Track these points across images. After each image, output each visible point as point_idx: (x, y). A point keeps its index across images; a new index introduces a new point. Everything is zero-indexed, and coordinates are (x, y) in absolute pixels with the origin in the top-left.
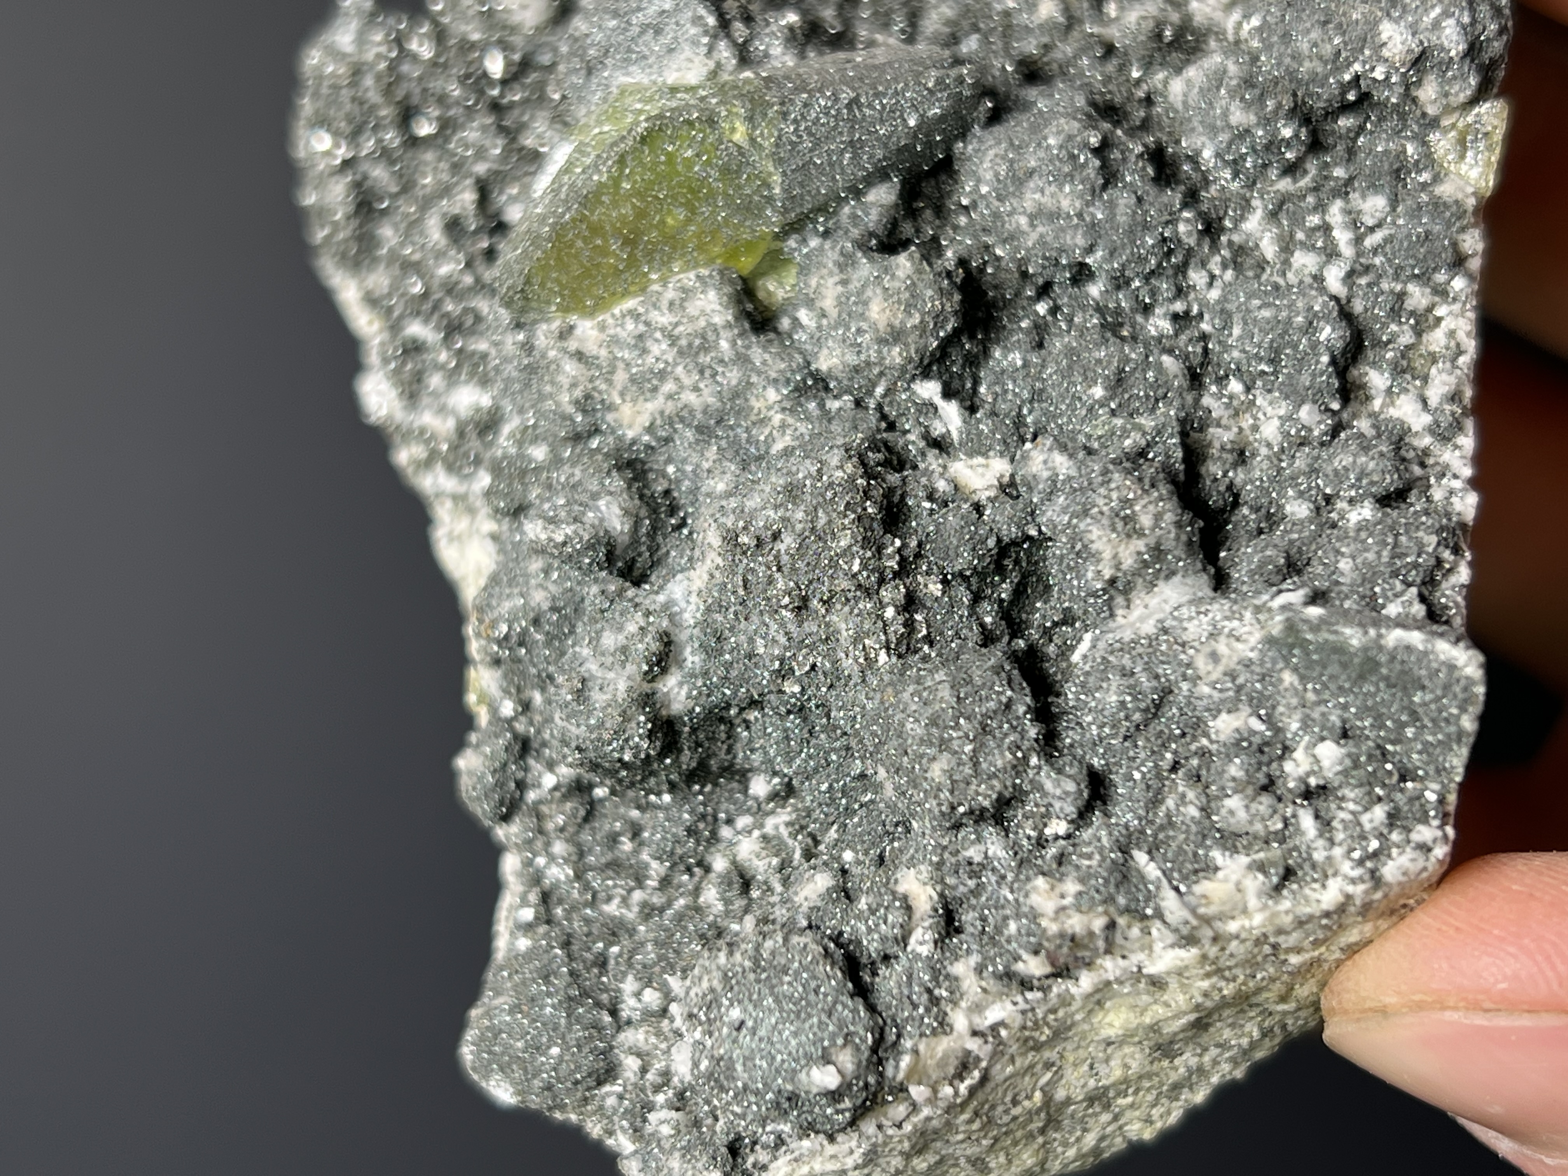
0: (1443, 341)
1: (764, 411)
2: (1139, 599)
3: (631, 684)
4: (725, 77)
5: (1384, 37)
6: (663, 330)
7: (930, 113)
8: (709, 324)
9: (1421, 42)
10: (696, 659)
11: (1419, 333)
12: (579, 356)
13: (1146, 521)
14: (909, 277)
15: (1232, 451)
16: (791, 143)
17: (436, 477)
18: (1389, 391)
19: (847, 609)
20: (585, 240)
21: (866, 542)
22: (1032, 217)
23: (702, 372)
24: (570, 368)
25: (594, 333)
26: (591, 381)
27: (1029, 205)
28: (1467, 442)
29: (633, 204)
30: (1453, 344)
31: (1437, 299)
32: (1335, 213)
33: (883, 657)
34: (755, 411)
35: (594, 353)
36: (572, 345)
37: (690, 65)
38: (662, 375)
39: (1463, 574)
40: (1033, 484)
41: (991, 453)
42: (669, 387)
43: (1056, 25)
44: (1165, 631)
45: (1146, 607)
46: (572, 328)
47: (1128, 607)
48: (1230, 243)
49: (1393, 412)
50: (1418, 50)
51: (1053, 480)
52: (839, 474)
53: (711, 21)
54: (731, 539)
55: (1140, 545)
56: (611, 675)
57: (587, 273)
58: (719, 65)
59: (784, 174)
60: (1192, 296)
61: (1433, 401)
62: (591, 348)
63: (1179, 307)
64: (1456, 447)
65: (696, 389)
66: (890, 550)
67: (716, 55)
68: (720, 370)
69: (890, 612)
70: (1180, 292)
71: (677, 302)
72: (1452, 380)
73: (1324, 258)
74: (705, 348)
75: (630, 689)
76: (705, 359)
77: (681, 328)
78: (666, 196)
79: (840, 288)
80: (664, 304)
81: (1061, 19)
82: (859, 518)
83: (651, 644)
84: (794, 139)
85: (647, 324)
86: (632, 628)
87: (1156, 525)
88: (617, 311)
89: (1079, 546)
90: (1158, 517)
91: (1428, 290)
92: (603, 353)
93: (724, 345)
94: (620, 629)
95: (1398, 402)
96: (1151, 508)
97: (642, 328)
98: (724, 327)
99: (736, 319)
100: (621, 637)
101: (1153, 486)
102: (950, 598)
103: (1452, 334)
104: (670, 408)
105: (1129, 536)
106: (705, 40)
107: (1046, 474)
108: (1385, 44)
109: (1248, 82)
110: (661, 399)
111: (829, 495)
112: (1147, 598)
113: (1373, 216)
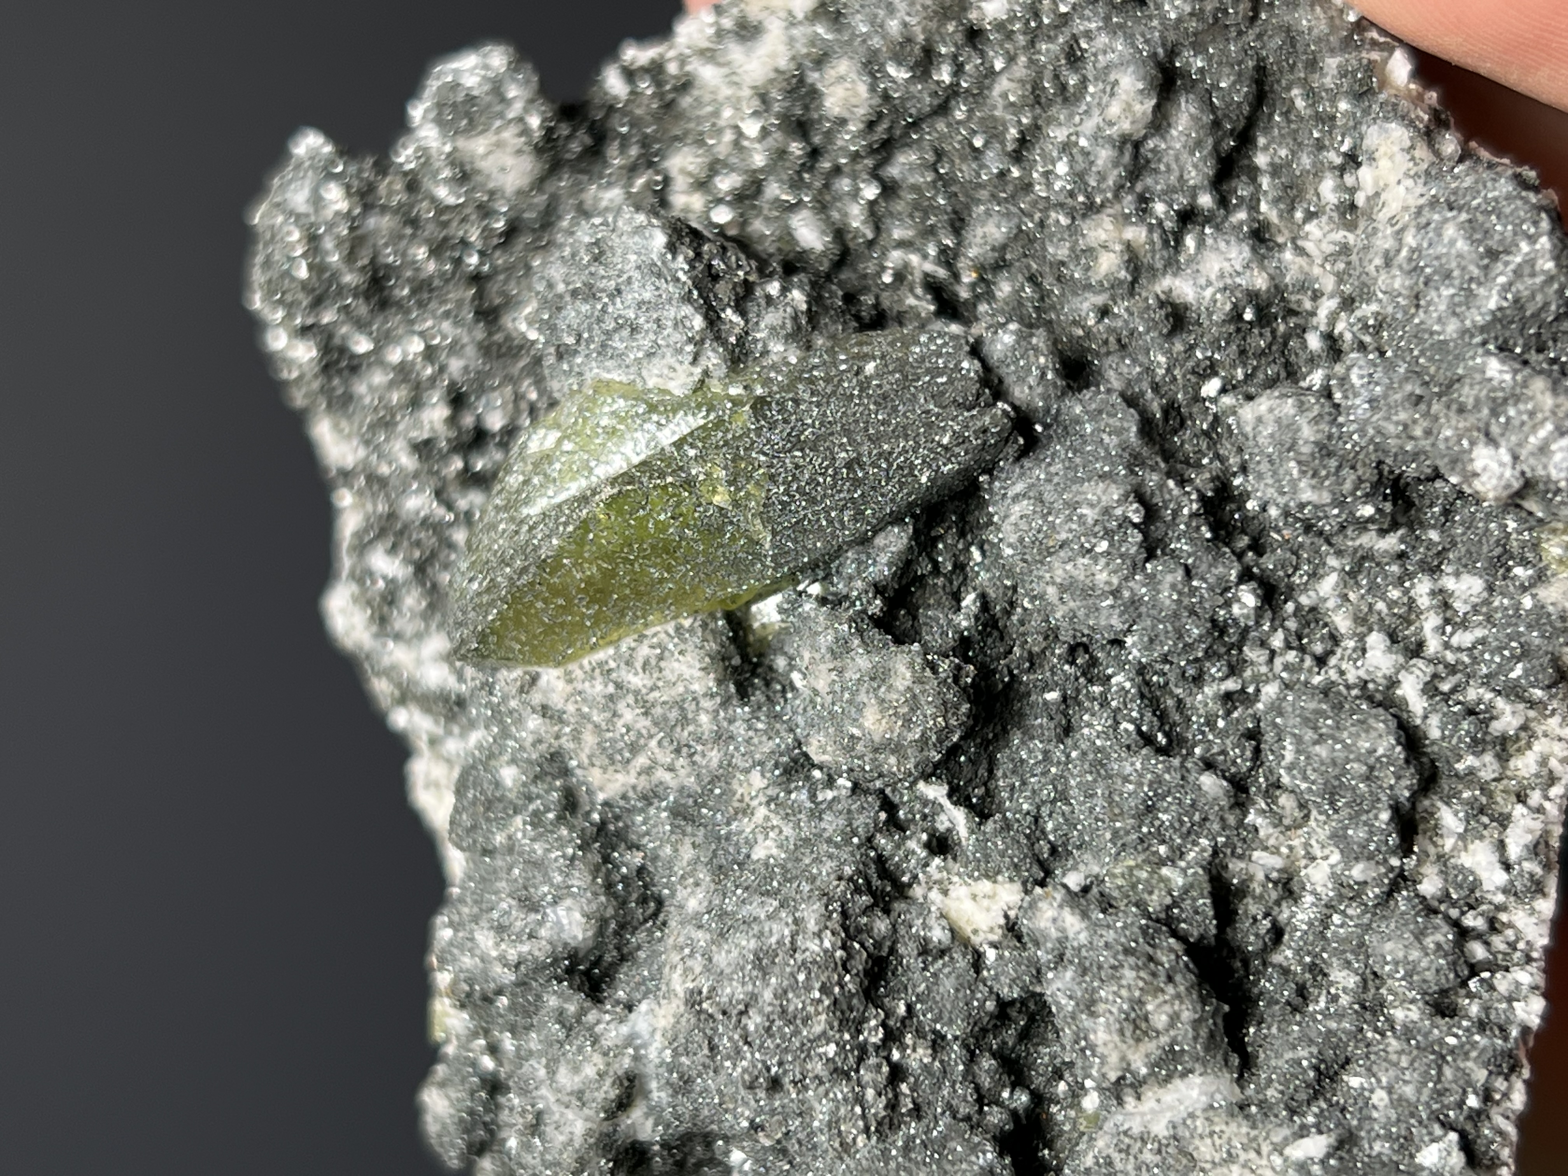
0: (1534, 768)
1: (747, 799)
2: (1150, 1094)
3: (589, 1125)
4: (716, 387)
5: (1478, 465)
6: (637, 693)
7: (945, 469)
8: (687, 690)
9: (1523, 473)
10: (663, 1094)
11: (1503, 758)
12: (545, 710)
13: (1160, 1020)
14: (909, 689)
15: (1276, 883)
16: (781, 503)
17: (411, 715)
18: (1462, 837)
19: (822, 1089)
20: (545, 601)
21: (844, 1024)
22: (1063, 589)
23: (678, 751)
24: (534, 722)
25: (560, 685)
26: (557, 737)
27: (1059, 575)
28: (1547, 906)
29: (598, 565)
30: (1545, 772)
31: (1532, 714)
32: (1422, 588)
33: (861, 1140)
34: (738, 796)
35: (560, 706)
36: (536, 698)
37: (672, 375)
38: (635, 749)
39: (1518, 1099)
40: (1041, 940)
41: (1000, 878)
42: (642, 761)
43: (1116, 284)
44: (1175, 1138)
45: (1158, 1101)
46: (535, 679)
47: (1139, 1098)
48: (1299, 608)
49: (1466, 860)
50: (1516, 485)
51: (1063, 941)
52: (814, 946)
53: (698, 322)
54: (693, 999)
55: (1151, 1047)
56: (570, 1115)
57: (549, 630)
58: (706, 373)
59: (774, 533)
60: (1248, 673)
61: (1514, 851)
62: (557, 701)
63: (1231, 685)
64: (1533, 912)
65: (671, 769)
66: (873, 1023)
67: (703, 362)
68: (699, 748)
69: (870, 1093)
70: (1233, 670)
71: (653, 662)
72: (1538, 826)
73: (1401, 659)
74: (684, 720)
75: (589, 1133)
76: (684, 735)
77: (656, 694)
78: (637, 557)
79: (833, 676)
80: (638, 665)
81: (1123, 274)
82: (835, 1002)
83: (609, 1091)
84: (785, 498)
85: (619, 686)
86: (589, 1071)
87: (1172, 1025)
88: (585, 662)
89: (1083, 1043)
90: (1174, 1018)
91: (1521, 706)
92: (571, 708)
93: (704, 718)
94: (576, 1069)
95: (1471, 847)
96: (1167, 1008)
97: (611, 689)
98: (705, 695)
99: (719, 682)
100: (577, 1079)
101: (1170, 979)
102: (942, 1062)
103: (1543, 762)
104: (643, 783)
105: (1138, 1040)
106: (690, 348)
107: (1054, 933)
108: (1476, 475)
109: (1324, 450)
110: (633, 773)
111: (801, 977)
112: (1161, 1091)
113: (1465, 602)
